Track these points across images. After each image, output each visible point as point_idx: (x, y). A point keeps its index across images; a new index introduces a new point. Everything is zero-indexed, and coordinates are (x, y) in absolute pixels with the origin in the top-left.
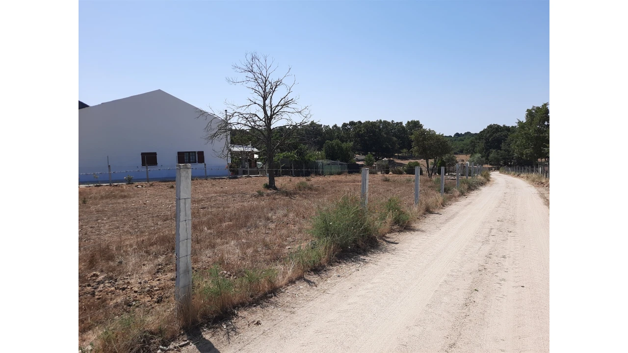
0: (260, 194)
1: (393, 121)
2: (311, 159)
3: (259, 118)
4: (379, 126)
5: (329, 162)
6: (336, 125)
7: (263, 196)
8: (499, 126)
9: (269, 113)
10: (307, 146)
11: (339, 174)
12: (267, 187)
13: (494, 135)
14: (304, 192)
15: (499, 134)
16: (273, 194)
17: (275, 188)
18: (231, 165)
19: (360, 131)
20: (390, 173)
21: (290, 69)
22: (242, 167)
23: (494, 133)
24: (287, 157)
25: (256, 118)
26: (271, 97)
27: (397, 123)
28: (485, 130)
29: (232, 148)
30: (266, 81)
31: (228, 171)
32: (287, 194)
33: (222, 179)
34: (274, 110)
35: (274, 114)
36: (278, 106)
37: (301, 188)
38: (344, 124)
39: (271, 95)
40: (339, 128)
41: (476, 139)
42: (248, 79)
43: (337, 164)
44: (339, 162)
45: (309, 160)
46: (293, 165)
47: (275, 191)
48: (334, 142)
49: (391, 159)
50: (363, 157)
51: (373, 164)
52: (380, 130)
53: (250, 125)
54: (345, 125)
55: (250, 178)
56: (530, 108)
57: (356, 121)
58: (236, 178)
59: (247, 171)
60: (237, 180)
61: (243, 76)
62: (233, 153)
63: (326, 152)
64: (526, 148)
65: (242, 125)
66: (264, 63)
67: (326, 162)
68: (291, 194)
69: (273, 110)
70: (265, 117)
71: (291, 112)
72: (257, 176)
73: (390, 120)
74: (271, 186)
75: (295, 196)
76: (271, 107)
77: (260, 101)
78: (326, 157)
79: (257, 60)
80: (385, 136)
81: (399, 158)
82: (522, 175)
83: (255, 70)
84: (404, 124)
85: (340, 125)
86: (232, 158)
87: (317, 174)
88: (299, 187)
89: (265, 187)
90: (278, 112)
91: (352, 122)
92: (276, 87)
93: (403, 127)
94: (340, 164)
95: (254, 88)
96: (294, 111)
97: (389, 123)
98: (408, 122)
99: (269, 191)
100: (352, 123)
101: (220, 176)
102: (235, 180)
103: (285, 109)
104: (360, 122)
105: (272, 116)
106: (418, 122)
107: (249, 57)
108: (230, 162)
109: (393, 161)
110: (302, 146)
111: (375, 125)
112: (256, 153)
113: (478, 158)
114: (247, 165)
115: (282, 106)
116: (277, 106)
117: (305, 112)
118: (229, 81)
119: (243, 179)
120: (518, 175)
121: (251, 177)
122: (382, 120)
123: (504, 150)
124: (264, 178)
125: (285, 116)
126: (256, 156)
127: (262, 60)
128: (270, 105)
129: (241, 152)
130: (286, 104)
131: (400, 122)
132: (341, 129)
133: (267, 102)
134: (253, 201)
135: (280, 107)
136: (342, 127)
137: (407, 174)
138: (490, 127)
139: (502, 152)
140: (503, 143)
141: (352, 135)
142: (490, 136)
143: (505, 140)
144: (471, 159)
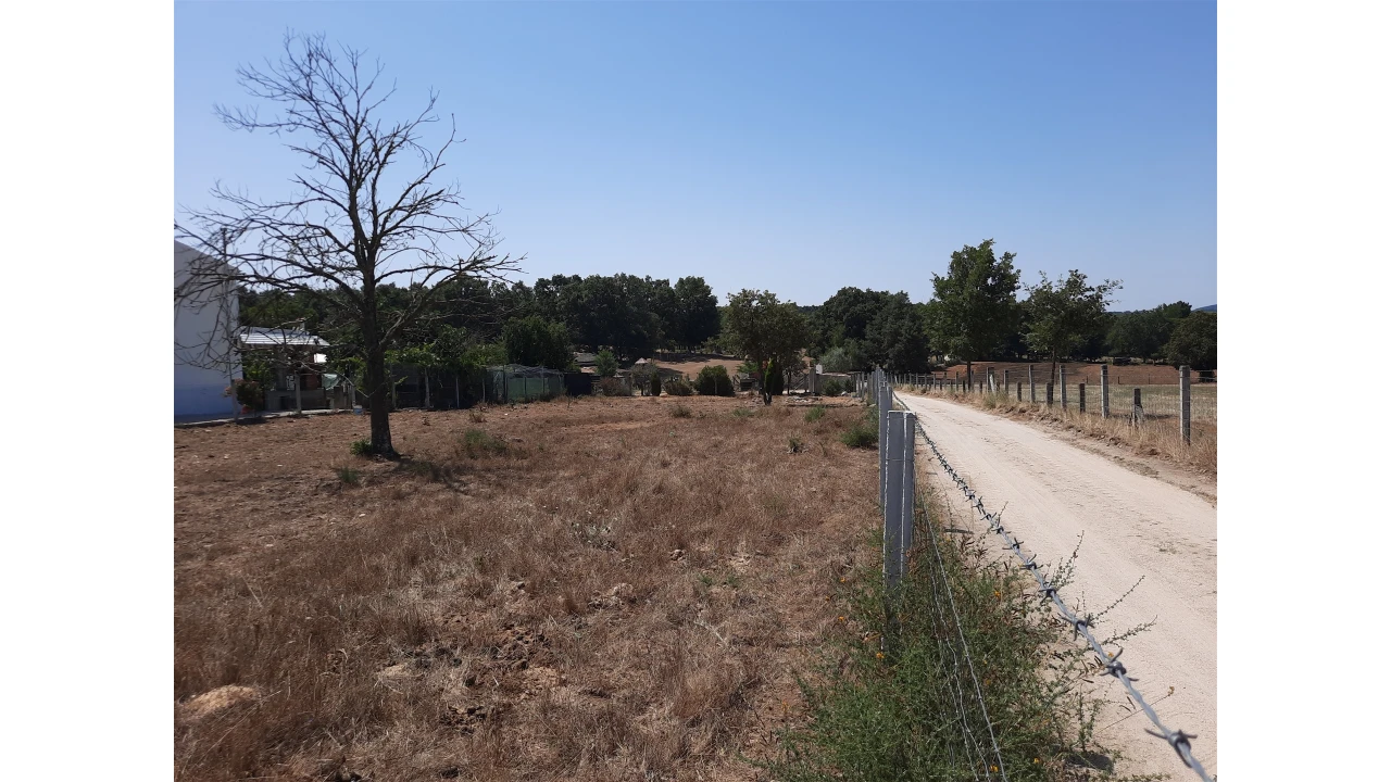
0: (348, 479)
1: (648, 278)
2: (475, 364)
3: (336, 241)
4: (621, 288)
5: (519, 369)
6: (521, 283)
7: (357, 486)
8: (858, 291)
9: (368, 230)
10: (464, 330)
11: (546, 399)
12: (366, 452)
13: (851, 310)
14: (488, 463)
15: (859, 307)
16: (388, 475)
17: (392, 455)
18: (243, 386)
19: (579, 297)
20: (663, 393)
21: (433, 101)
22: (279, 389)
23: (851, 304)
24: (412, 360)
25: (326, 242)
26: (375, 181)
27: (659, 283)
28: (832, 300)
29: (244, 337)
30: (357, 131)
31: (231, 403)
32: (437, 473)
33: (213, 425)
34: (386, 220)
35: (384, 233)
36: (397, 208)
37: (474, 447)
38: (541, 280)
39: (373, 173)
40: (526, 291)
41: (818, 317)
42: (295, 118)
43: (539, 375)
44: (543, 370)
45: (471, 366)
46: (427, 379)
47: (394, 464)
48: (529, 322)
50: (589, 357)
51: (613, 373)
52: (623, 296)
53: (305, 263)
54: (542, 283)
55: (304, 421)
56: (960, 250)
57: (568, 274)
58: (261, 421)
59: (294, 400)
60: (262, 426)
61: (277, 110)
62: (246, 351)
63: (511, 345)
64: (952, 335)
65: (277, 264)
66: (348, 72)
67: (511, 369)
68: (447, 472)
69: (381, 220)
70: (356, 239)
71: (439, 228)
72: (325, 414)
73: (642, 276)
74: (378, 446)
75: (463, 479)
76: (374, 211)
77: (339, 188)
78: (511, 357)
79: (323, 63)
80: (635, 309)
81: (665, 358)
82: (933, 391)
83: (317, 95)
84: (672, 285)
85: (530, 283)
86: (246, 363)
87: (494, 400)
88: (469, 447)
89: (361, 453)
90: (396, 227)
91: (560, 277)
92: (388, 153)
93: (670, 290)
94: (546, 375)
95: (314, 148)
96: (449, 226)
97: (641, 281)
98: (681, 281)
99: (373, 467)
100: (558, 280)
101: (205, 417)
102: (255, 428)
103: (417, 220)
104: (577, 278)
105: (377, 238)
106: (701, 280)
107: (300, 54)
108: (239, 376)
110: (451, 330)
112: (323, 351)
113: (840, 356)
114: (292, 382)
115: (413, 208)
116: (391, 211)
117: (481, 231)
118: (227, 117)
119: (282, 423)
120: (924, 392)
121: (305, 416)
122: (627, 275)
123: (871, 340)
124: (347, 418)
125: (421, 240)
126: (320, 358)
127: (343, 64)
128: (370, 206)
129: (275, 347)
130: (422, 205)
131: (665, 281)
132: (533, 292)
133: (363, 195)
134: (326, 509)
135: (400, 215)
136: (536, 288)
137: (700, 394)
138: (843, 292)
139: (868, 343)
140: (868, 326)
141: (560, 306)
142: (845, 311)
143: (872, 319)
144: (825, 358)
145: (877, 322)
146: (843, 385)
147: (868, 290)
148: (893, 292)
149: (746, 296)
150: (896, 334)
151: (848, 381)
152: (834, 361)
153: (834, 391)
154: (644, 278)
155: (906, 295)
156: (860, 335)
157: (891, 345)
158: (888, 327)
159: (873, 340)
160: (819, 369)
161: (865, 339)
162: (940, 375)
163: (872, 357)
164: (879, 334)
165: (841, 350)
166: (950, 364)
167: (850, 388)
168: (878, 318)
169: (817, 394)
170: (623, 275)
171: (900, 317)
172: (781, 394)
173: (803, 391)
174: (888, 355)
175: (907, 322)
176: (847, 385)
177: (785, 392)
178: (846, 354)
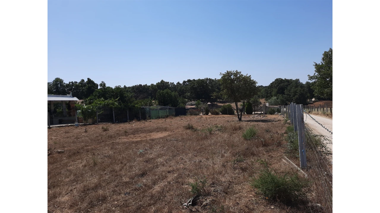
1: (215, 79)
4: (206, 82)
6: (179, 82)
8: (282, 79)
13: (280, 85)
15: (282, 84)
19: (194, 85)
20: (209, 114)
23: (279, 84)
27: (218, 80)
28: (273, 82)
38: (184, 81)
43: (166, 109)
44: (168, 107)
48: (165, 91)
49: (215, 103)
52: (207, 84)
54: (184, 82)
57: (192, 79)
63: (158, 100)
78: (159, 104)
80: (211, 88)
81: (221, 102)
94: (169, 109)
97: (213, 80)
100: (189, 81)
104: (194, 80)
109: (216, 104)
111: (203, 82)
122: (208, 78)
123: (287, 95)
132: (182, 85)
138: (277, 80)
139: (286, 96)
140: (285, 90)
141: (189, 88)
142: (277, 86)
143: (286, 88)
144: (269, 101)
145: (289, 89)
146: (276, 110)
147: (285, 79)
148: (294, 79)
149: (229, 74)
150: (295, 93)
151: (278, 109)
152: (273, 101)
153: (272, 113)
154: (214, 79)
155: (299, 79)
156: (283, 93)
157: (294, 96)
158: (292, 90)
159: (288, 95)
160: (267, 105)
161: (285, 95)
162: (312, 105)
163: (287, 100)
164: (290, 92)
165: (276, 98)
166: (314, 102)
167: (279, 111)
168: (289, 88)
169: (266, 114)
170: (207, 78)
171: (297, 87)
172: (252, 114)
173: (260, 112)
174: (293, 99)
175: (299, 88)
176: (277, 110)
177: (253, 113)
178: (277, 99)
